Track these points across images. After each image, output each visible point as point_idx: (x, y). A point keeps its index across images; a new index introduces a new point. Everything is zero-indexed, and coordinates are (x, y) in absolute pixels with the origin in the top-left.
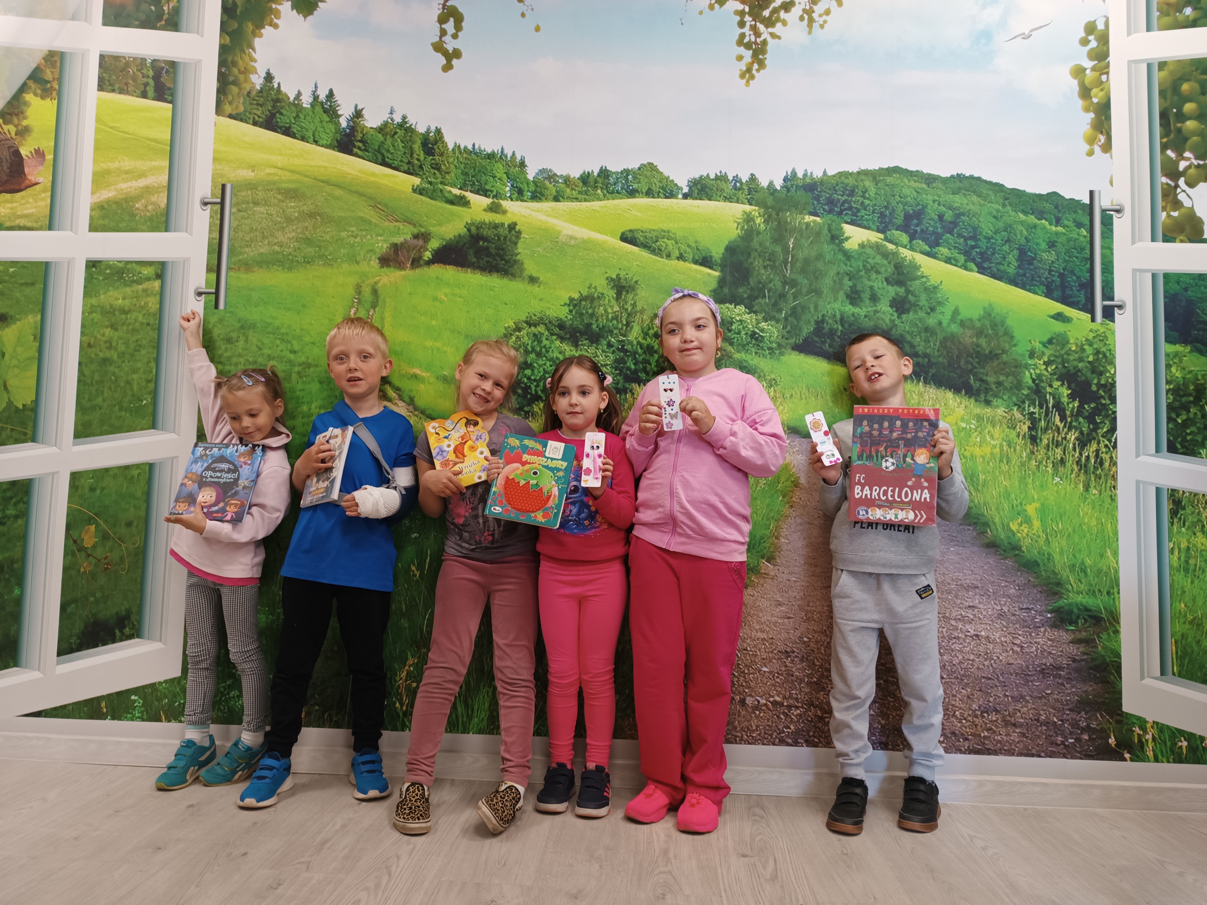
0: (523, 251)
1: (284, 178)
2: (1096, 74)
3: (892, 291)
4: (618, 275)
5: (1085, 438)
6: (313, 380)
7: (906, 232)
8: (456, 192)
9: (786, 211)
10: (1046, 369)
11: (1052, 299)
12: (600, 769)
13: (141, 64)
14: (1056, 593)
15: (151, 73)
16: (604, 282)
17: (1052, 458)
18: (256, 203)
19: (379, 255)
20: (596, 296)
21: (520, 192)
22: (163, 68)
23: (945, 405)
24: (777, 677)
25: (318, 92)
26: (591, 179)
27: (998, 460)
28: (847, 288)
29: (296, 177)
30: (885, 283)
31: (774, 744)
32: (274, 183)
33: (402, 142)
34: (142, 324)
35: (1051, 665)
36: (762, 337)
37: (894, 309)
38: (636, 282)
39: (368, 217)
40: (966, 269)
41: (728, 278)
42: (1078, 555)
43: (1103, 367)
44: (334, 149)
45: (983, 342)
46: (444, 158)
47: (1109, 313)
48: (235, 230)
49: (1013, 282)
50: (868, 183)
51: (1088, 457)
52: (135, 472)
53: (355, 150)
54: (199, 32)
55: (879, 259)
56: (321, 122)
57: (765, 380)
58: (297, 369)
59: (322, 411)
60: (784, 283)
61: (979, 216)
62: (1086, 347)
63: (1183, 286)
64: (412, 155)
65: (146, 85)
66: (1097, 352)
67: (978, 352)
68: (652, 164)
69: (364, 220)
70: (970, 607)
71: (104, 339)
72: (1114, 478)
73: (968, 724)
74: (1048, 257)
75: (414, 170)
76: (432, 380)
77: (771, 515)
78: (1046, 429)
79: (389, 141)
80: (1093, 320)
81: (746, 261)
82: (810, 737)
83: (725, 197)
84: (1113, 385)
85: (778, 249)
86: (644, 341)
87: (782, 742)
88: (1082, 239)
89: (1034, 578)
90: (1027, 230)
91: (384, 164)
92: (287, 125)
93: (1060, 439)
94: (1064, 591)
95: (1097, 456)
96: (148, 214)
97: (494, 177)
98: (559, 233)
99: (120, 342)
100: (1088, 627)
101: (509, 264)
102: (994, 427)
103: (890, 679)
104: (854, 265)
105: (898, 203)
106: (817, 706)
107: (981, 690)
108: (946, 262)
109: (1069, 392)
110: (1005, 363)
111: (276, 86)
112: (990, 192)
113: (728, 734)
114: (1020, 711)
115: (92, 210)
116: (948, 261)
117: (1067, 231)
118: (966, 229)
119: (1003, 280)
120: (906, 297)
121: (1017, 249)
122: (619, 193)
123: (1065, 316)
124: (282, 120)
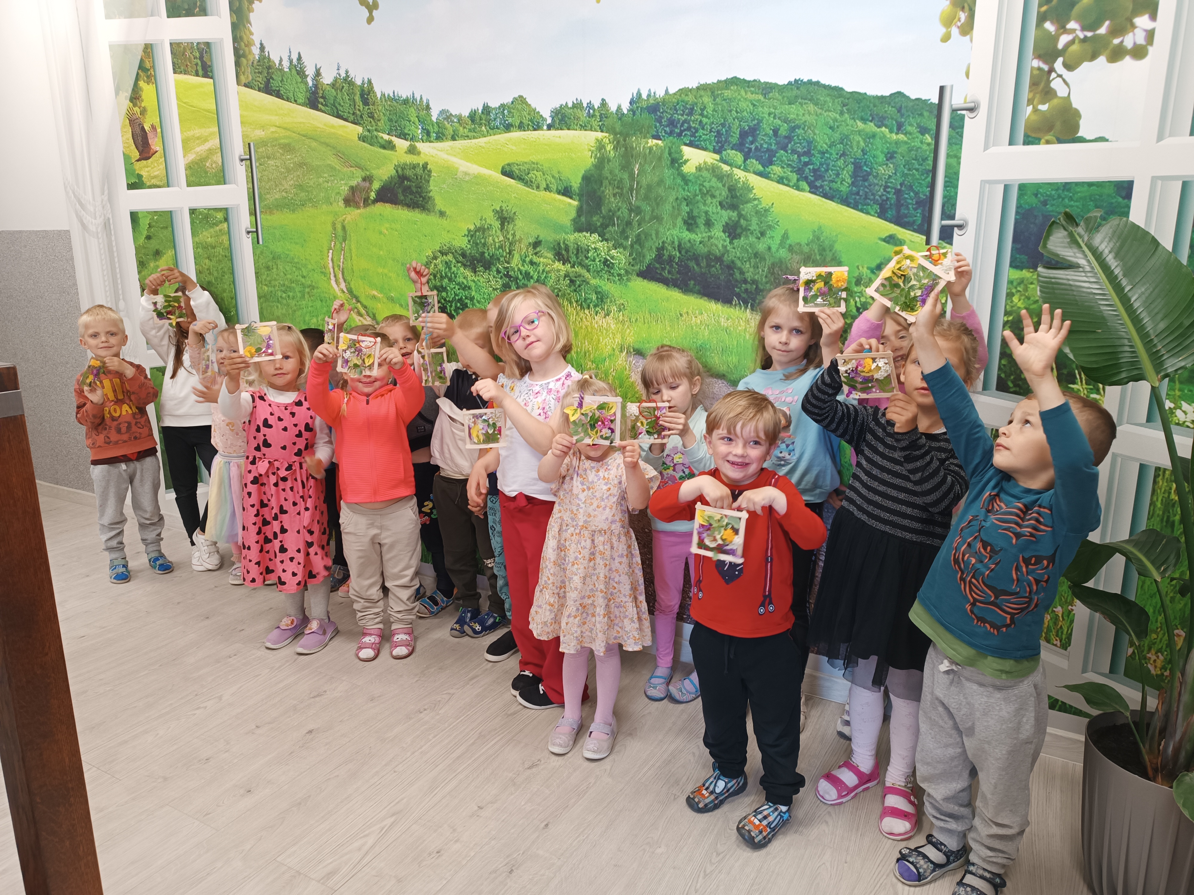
0: (433, 188)
1: (280, 136)
3: (726, 215)
4: (501, 207)
7: (740, 151)
8: (386, 137)
9: (632, 135)
11: (886, 219)
13: (191, 47)
15: (198, 55)
16: (491, 214)
18: (269, 158)
19: (343, 197)
20: (486, 227)
21: (428, 134)
22: (203, 49)
25: (292, 57)
26: (477, 117)
28: (684, 214)
29: (288, 133)
30: (719, 207)
32: (276, 139)
33: (348, 95)
34: (222, 256)
36: (613, 264)
37: (727, 234)
38: (515, 213)
39: (334, 164)
40: (798, 189)
41: (585, 207)
44: (307, 107)
46: (376, 107)
47: (947, 235)
48: (260, 180)
49: (845, 202)
50: (707, 99)
53: (320, 106)
54: (218, 14)
55: (714, 182)
56: (297, 83)
57: (615, 304)
58: (307, 290)
60: (631, 210)
61: (815, 127)
63: (1042, 199)
64: (355, 106)
68: (522, 97)
69: (333, 168)
74: (885, 171)
75: (358, 120)
76: (385, 300)
79: (339, 95)
80: (928, 242)
81: (599, 189)
83: (581, 125)
85: (626, 176)
86: (521, 268)
88: (925, 147)
90: (864, 140)
91: (338, 116)
92: (277, 89)
96: (213, 171)
97: (410, 121)
98: (457, 170)
101: (425, 201)
104: (691, 189)
105: (734, 119)
108: (778, 182)
111: (267, 54)
112: (828, 99)
115: (186, 169)
116: (780, 181)
117: (908, 139)
118: (801, 144)
119: (835, 200)
120: (738, 221)
121: (853, 163)
122: (498, 128)
123: (898, 239)
124: (275, 84)
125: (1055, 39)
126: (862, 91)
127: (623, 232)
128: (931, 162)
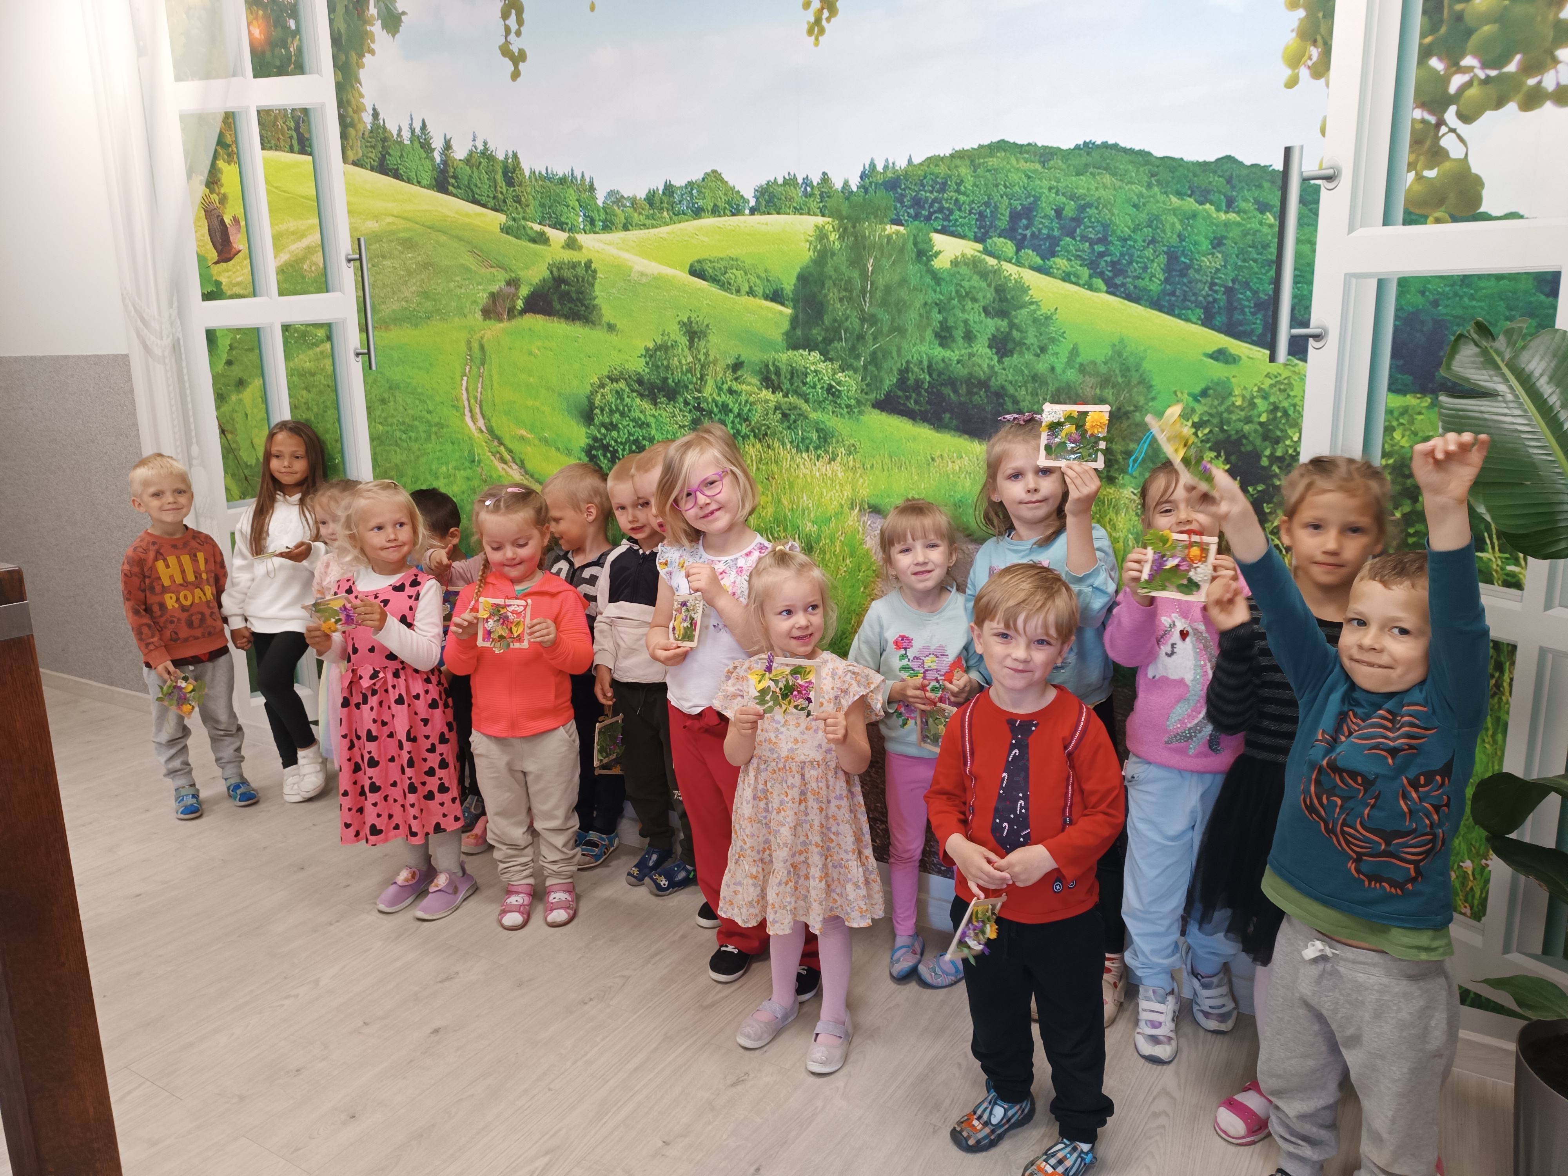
0: (601, 294)
3: (992, 325)
4: (689, 318)
7: (1011, 239)
8: (537, 227)
9: (864, 220)
10: (1196, 434)
11: (1213, 328)
13: (285, 115)
15: (292, 125)
16: (677, 327)
18: (384, 257)
19: (481, 307)
20: (669, 344)
21: (592, 222)
22: (299, 117)
25: (414, 125)
26: (657, 200)
28: (936, 324)
29: (409, 224)
30: (983, 315)
32: (393, 233)
33: (487, 173)
34: (324, 386)
36: (839, 391)
37: (994, 350)
38: (707, 326)
39: (469, 264)
40: (1091, 288)
41: (801, 316)
43: (1282, 431)
44: (433, 190)
45: (1109, 394)
46: (523, 188)
47: (1298, 348)
48: (373, 286)
49: (1156, 304)
50: (964, 171)
53: (450, 188)
54: (319, 72)
55: (976, 280)
56: (420, 159)
57: (843, 446)
58: (434, 429)
60: (863, 320)
61: (1113, 205)
62: (1258, 401)
63: (1431, 298)
64: (496, 187)
66: (1275, 408)
68: (716, 172)
69: (467, 270)
74: (1210, 262)
75: (500, 205)
76: (537, 442)
79: (476, 173)
80: (1272, 359)
81: (820, 292)
83: (795, 208)
85: (856, 274)
88: (1265, 230)
90: (1181, 221)
92: (395, 167)
96: (313, 275)
97: (568, 206)
98: (631, 269)
99: (314, 403)
101: (589, 310)
104: (945, 290)
105: (1002, 196)
108: (1063, 280)
110: (1137, 425)
111: (381, 122)
112: (1130, 167)
115: (277, 273)
116: (1066, 278)
117: (1243, 219)
118: (1093, 228)
119: (1142, 302)
120: (1009, 333)
121: (1166, 253)
122: (685, 214)
123: (1231, 355)
124: (392, 161)
125: (1445, 80)
126: (1176, 155)
127: (853, 349)
128: (1273, 250)
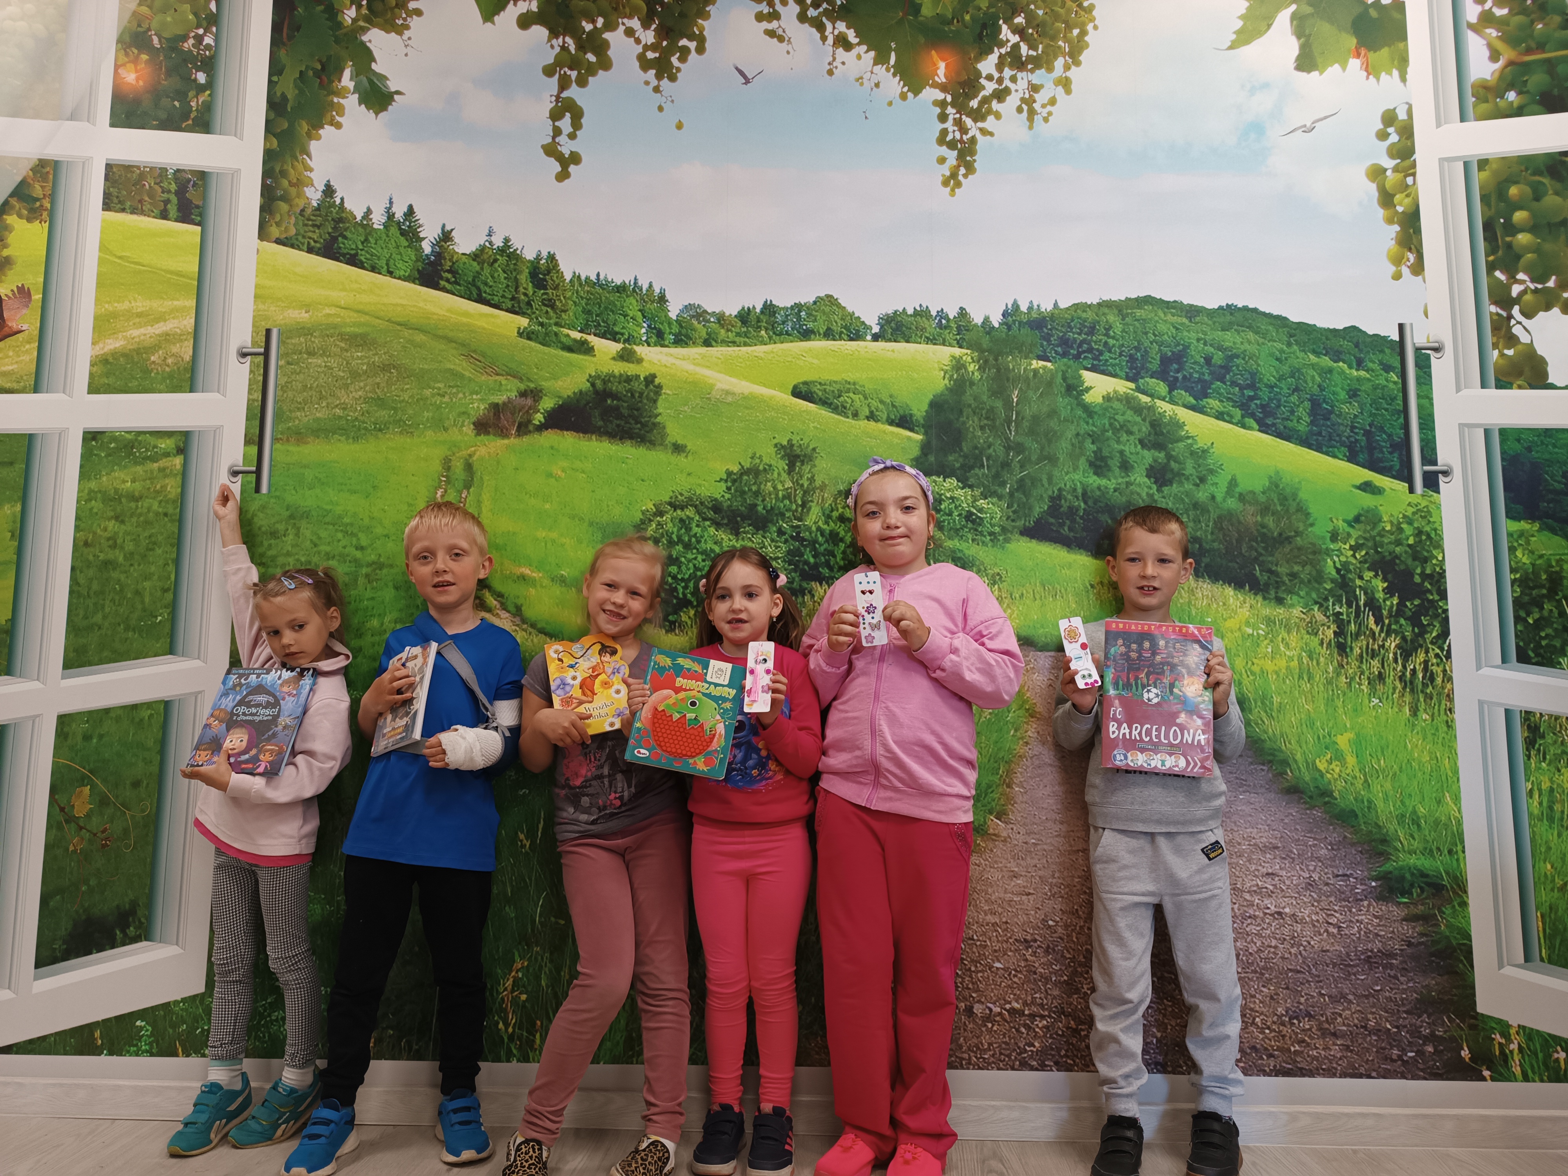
0: (664, 410)
1: (348, 320)
2: (1400, 176)
3: (1148, 456)
4: (790, 441)
5: (1409, 646)
6: (386, 585)
7: (1164, 380)
8: (576, 335)
9: (1008, 355)
10: (1354, 556)
11: (1358, 464)
12: (778, 1112)
13: (160, 175)
14: (1381, 854)
15: (173, 187)
16: (772, 450)
17: (1367, 673)
18: (311, 354)
19: (474, 419)
20: (761, 468)
21: (660, 335)
22: (189, 181)
23: (1224, 604)
24: (1015, 976)
25: (394, 209)
26: (752, 317)
27: (1296, 677)
28: (1090, 454)
29: (363, 319)
30: (1139, 447)
31: (1013, 1069)
32: (335, 327)
33: (504, 272)
34: (157, 514)
35: (1379, 951)
36: (981, 519)
37: (1153, 480)
38: (814, 449)
39: (459, 369)
40: (1244, 426)
41: (934, 442)
42: (1407, 802)
43: (1428, 551)
44: (414, 282)
45: (1270, 521)
46: (560, 292)
47: (1432, 482)
48: (283, 388)
49: (1305, 442)
50: (1112, 318)
51: (1414, 671)
52: (146, 714)
53: (442, 283)
54: (237, 133)
55: (1130, 415)
56: (398, 247)
57: (987, 575)
58: (364, 570)
59: (399, 627)
60: (1008, 448)
61: (1258, 358)
62: (1404, 526)
63: (1525, 445)
64: (517, 288)
65: (167, 202)
66: (1419, 533)
67: (1264, 534)
68: (831, 296)
70: (1268, 874)
71: (106, 534)
72: (1450, 698)
73: (1273, 1034)
74: (1350, 409)
75: (520, 308)
76: (546, 582)
77: (1001, 755)
78: (1357, 635)
79: (487, 270)
80: (1412, 490)
81: (957, 419)
82: (1062, 1057)
83: (927, 338)
84: (1442, 575)
85: (999, 404)
86: (825, 527)
87: (1024, 1065)
88: (1391, 385)
89: (1351, 833)
90: (1320, 375)
91: (480, 300)
92: (353, 252)
93: (1376, 647)
94: (1391, 851)
95: (1426, 669)
96: (167, 369)
97: (625, 316)
98: (712, 386)
99: (128, 538)
100: (1426, 898)
101: (647, 429)
102: (1289, 633)
103: (1166, 975)
104: (1098, 423)
105: (1151, 343)
106: (1069, 1015)
107: (1287, 988)
108: (1217, 418)
109: (1386, 585)
110: (1299, 549)
111: (338, 201)
112: (1270, 328)
113: (951, 1056)
114: (1340, 1015)
115: (92, 365)
116: (1220, 416)
117: (1371, 376)
118: (1242, 375)
119: (1293, 440)
120: (1167, 464)
121: (1309, 400)
122: (789, 335)
123: (1376, 487)
124: (346, 245)
125: (1508, 287)
126: (1310, 322)
128: (1400, 402)
